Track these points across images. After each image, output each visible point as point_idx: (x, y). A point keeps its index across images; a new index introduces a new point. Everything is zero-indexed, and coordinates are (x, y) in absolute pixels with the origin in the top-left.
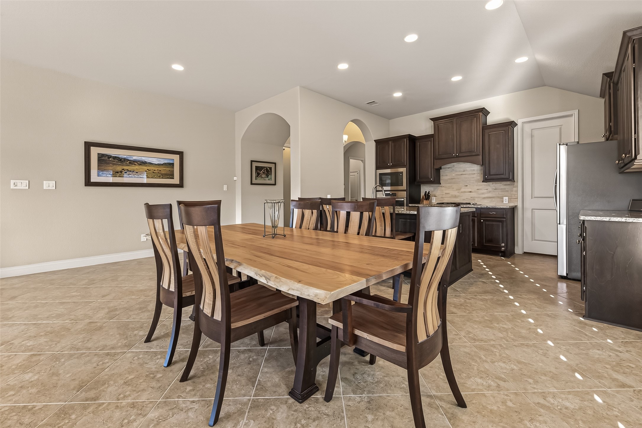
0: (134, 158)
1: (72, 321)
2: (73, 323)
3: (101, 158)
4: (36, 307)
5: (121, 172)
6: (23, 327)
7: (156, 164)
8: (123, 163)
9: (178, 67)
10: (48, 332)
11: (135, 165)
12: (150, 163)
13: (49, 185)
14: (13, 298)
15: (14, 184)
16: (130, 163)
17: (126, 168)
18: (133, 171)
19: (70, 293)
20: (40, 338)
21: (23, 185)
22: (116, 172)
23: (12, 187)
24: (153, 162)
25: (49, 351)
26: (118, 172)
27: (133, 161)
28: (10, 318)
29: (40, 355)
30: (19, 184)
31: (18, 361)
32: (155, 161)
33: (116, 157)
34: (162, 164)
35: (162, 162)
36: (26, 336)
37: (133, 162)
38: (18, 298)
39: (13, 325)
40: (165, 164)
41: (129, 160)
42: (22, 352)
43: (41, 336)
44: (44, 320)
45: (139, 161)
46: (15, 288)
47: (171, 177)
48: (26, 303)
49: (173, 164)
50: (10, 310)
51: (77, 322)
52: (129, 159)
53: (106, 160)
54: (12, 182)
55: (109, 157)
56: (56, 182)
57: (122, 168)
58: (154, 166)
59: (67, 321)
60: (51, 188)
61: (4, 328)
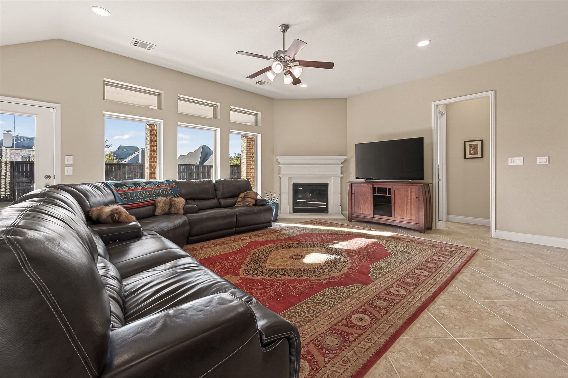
1: (557, 312)
2: (557, 315)
4: (522, 277)
6: (507, 291)
10: (528, 310)
13: (542, 160)
14: (506, 260)
15: (511, 161)
19: (561, 277)
20: (519, 312)
21: (518, 161)
23: (510, 163)
25: (524, 332)
28: (499, 277)
29: (515, 330)
30: (515, 161)
31: (494, 322)
36: (507, 302)
38: (510, 261)
39: (500, 285)
42: (501, 316)
43: (520, 310)
44: (527, 295)
46: (509, 251)
48: (515, 269)
50: (501, 269)
51: (562, 316)
54: (510, 159)
56: (550, 157)
59: (549, 308)
60: (544, 164)
61: (492, 284)
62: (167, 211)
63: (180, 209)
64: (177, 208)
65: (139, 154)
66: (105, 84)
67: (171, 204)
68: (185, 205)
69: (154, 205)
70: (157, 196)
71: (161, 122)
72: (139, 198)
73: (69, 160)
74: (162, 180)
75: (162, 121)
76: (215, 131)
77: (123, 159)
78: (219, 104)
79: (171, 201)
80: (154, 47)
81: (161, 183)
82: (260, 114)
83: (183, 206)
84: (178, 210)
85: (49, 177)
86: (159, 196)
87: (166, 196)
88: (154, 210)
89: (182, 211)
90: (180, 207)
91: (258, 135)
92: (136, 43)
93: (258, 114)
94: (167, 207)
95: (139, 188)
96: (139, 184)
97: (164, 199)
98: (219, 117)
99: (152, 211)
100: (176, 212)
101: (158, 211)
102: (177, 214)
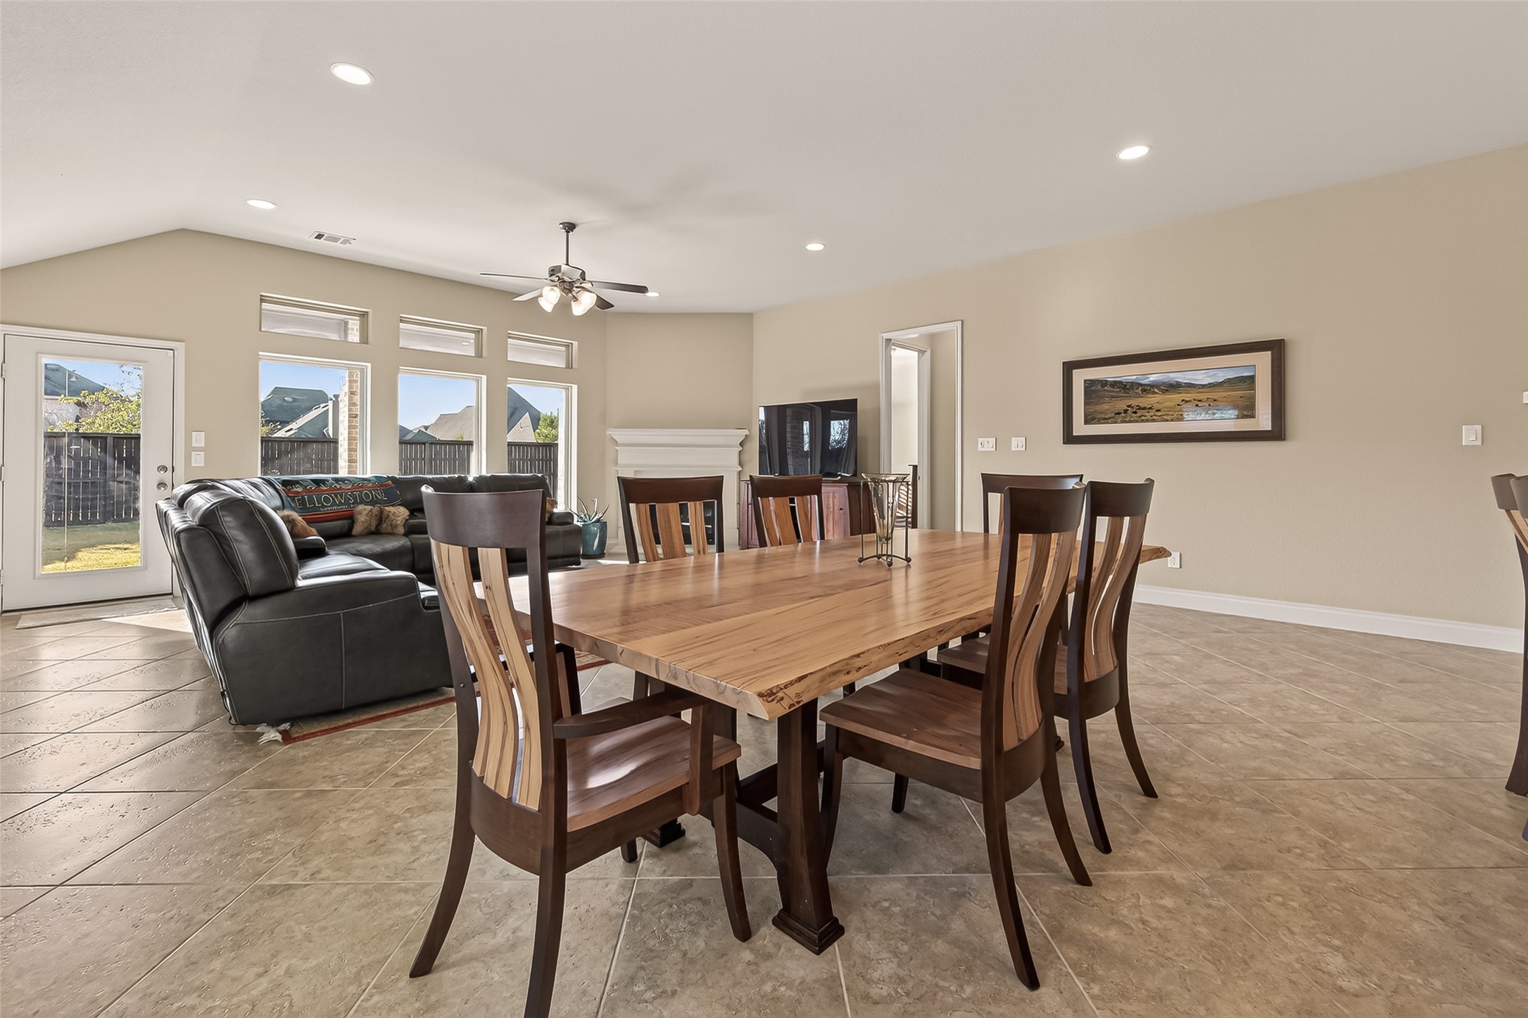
0: (1152, 378)
3: (1091, 387)
5: (1126, 411)
7: (1203, 386)
8: (1128, 393)
9: (1134, 153)
11: (1156, 393)
12: (1190, 383)
13: (1017, 444)
15: (981, 444)
16: (1144, 391)
17: (1134, 402)
18: (1150, 408)
21: (989, 444)
22: (1116, 414)
23: (979, 448)
24: (1196, 380)
26: (1119, 413)
27: (1149, 385)
30: (986, 444)
32: (1202, 378)
33: (1115, 382)
34: (1221, 384)
35: (1221, 376)
37: (1149, 388)
40: (1229, 382)
41: (1141, 385)
45: (1164, 384)
47: (1246, 413)
49: (1252, 379)
52: (1142, 382)
53: (1099, 391)
54: (980, 440)
55: (1104, 383)
56: (1027, 439)
57: (1128, 404)
58: (1200, 390)
60: (1020, 449)
62: (373, 529)
63: (397, 526)
64: (391, 525)
65: (328, 409)
66: (263, 300)
67: (381, 518)
68: (407, 520)
69: (351, 518)
70: (356, 503)
71: (367, 367)
72: (323, 506)
73: (199, 439)
74: (368, 475)
75: (369, 365)
76: (478, 381)
77: (284, 423)
78: (485, 328)
79: (381, 512)
80: (352, 241)
81: (364, 479)
82: (575, 343)
83: (404, 522)
84: (394, 526)
85: (164, 468)
86: (361, 503)
87: (372, 503)
88: (351, 527)
89: (401, 530)
90: (399, 522)
91: (571, 387)
92: (319, 236)
93: (572, 344)
94: (374, 523)
95: (324, 488)
96: (323, 481)
97: (369, 508)
98: (485, 354)
99: (346, 527)
100: (391, 531)
101: (358, 528)
102: (392, 534)
